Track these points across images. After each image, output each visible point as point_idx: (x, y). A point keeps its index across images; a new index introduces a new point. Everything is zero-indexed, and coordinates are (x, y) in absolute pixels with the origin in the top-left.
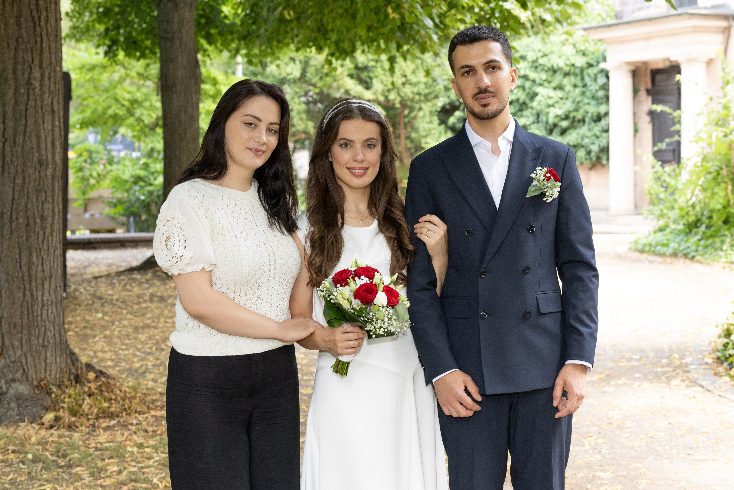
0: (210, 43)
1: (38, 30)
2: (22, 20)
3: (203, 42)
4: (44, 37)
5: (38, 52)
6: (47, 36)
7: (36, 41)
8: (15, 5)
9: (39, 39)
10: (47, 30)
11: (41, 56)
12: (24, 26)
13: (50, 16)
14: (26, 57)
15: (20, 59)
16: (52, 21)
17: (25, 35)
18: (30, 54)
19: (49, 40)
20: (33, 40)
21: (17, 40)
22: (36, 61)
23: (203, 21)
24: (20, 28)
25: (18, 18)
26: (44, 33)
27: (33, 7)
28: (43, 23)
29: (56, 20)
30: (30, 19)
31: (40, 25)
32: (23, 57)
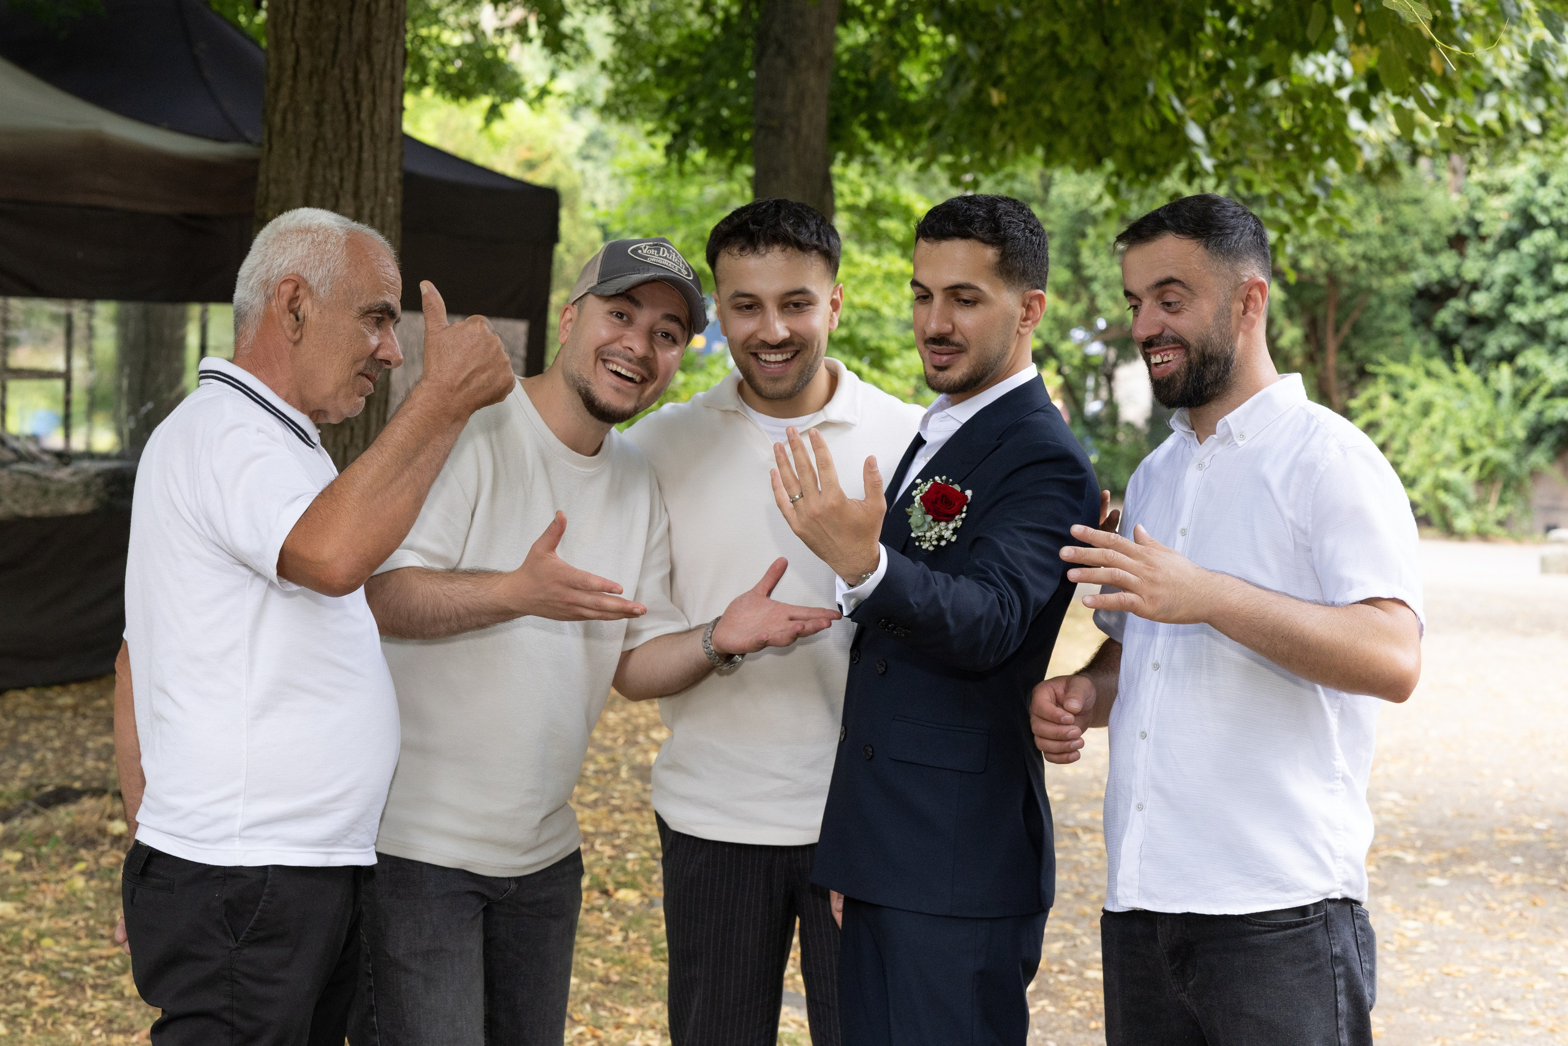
0: (876, 137)
1: (355, 127)
2: (327, 107)
3: (863, 134)
4: (366, 140)
5: (353, 167)
6: (371, 140)
7: (349, 147)
8: (315, 80)
9: (355, 144)
10: (372, 129)
11: (358, 176)
12: (328, 118)
13: (379, 102)
14: (329, 176)
15: (319, 179)
16: (383, 112)
17: (329, 135)
18: (336, 172)
19: (375, 146)
20: (344, 145)
21: (315, 145)
22: (349, 186)
23: (863, 93)
24: (320, 123)
25: (318, 104)
26: (366, 133)
27: (348, 85)
28: (364, 115)
29: (392, 110)
30: (340, 107)
31: (358, 118)
32: (324, 177)
